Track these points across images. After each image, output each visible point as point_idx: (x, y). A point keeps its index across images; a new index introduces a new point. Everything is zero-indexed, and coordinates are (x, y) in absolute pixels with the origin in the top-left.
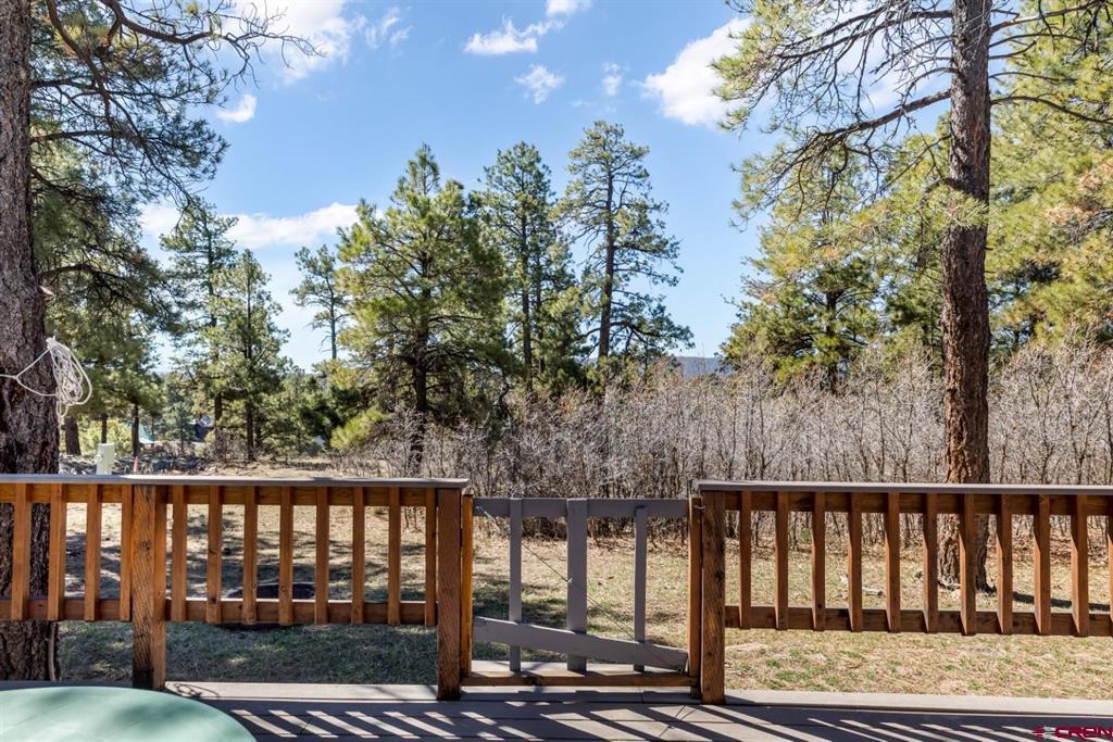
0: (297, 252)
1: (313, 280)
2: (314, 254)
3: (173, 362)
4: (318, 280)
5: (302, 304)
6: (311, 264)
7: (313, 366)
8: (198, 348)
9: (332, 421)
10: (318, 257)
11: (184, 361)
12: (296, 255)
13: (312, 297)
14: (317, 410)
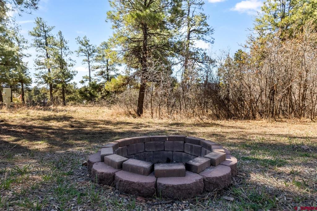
0: (76, 38)
1: (82, 47)
2: (81, 39)
3: (35, 75)
4: (84, 48)
5: (78, 56)
6: (81, 42)
7: (83, 77)
8: (44, 70)
9: (90, 95)
10: (84, 40)
11: (39, 75)
12: (76, 39)
13: (81, 53)
14: (85, 91)
